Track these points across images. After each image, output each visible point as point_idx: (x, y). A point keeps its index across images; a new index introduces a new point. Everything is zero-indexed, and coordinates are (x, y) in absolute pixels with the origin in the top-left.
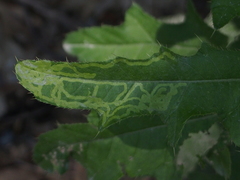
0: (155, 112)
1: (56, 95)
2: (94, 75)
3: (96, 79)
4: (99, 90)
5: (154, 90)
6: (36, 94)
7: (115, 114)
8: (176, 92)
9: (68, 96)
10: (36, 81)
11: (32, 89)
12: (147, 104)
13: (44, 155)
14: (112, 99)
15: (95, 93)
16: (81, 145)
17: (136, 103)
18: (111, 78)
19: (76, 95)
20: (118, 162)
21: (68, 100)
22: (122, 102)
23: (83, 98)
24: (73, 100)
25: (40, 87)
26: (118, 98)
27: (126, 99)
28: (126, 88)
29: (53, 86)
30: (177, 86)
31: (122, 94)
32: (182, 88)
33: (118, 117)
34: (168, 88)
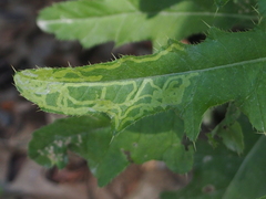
0: (168, 107)
1: (62, 103)
2: (101, 77)
3: (103, 80)
4: (107, 91)
5: (166, 85)
6: (40, 105)
7: (128, 115)
8: (189, 83)
9: (75, 102)
10: (38, 91)
11: (35, 100)
12: (160, 100)
13: (39, 151)
14: (122, 100)
15: (103, 96)
16: (80, 137)
17: (148, 100)
18: (119, 78)
19: (83, 100)
20: (122, 149)
21: (76, 106)
22: (133, 102)
23: (91, 102)
24: (81, 106)
25: (44, 97)
26: (128, 98)
27: (137, 98)
28: (135, 86)
29: (58, 93)
30: (189, 77)
31: (133, 93)
32: (195, 78)
33: (131, 119)
34: (180, 80)
